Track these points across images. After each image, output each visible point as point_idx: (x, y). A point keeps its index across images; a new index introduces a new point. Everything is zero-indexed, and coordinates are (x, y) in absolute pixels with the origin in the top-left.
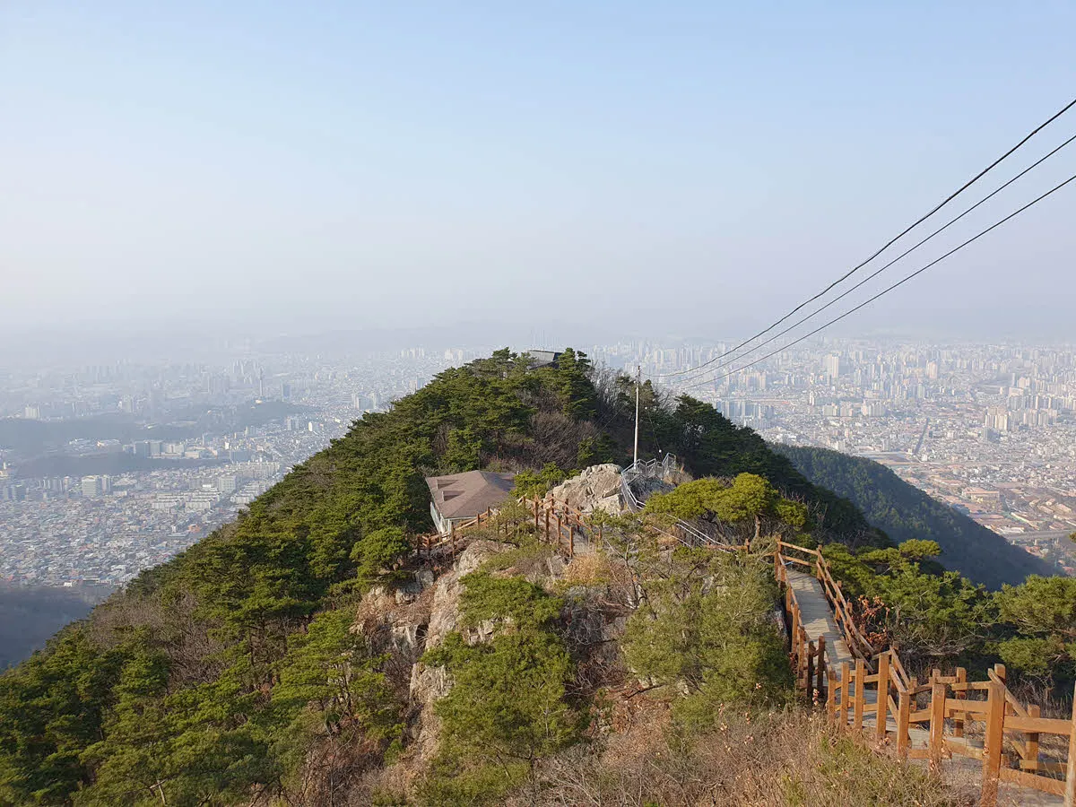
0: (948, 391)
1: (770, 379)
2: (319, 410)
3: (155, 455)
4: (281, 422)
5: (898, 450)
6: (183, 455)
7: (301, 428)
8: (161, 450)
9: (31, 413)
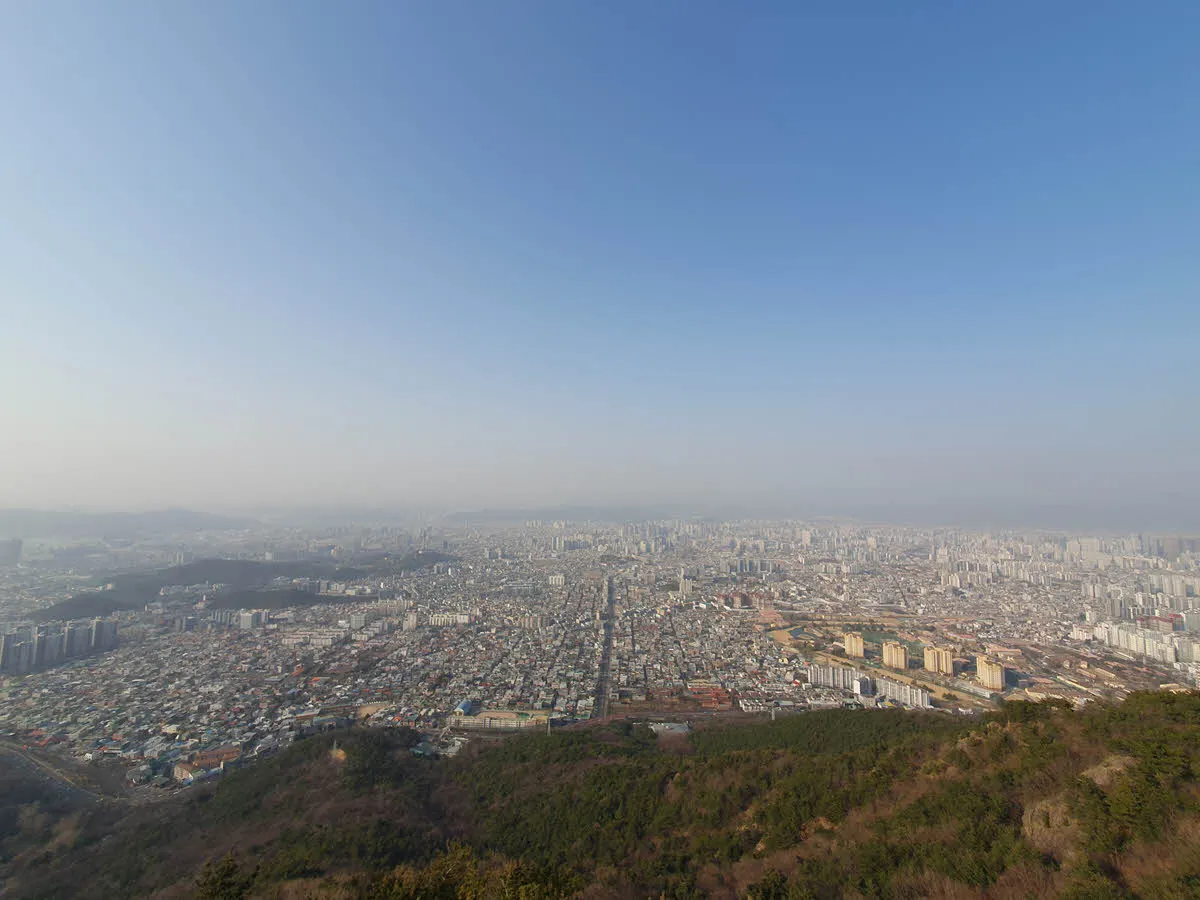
0: (894, 557)
1: (766, 545)
2: (461, 559)
3: (323, 592)
4: (431, 568)
5: (892, 603)
6: (344, 592)
7: (443, 572)
8: (328, 588)
9: (269, 557)
